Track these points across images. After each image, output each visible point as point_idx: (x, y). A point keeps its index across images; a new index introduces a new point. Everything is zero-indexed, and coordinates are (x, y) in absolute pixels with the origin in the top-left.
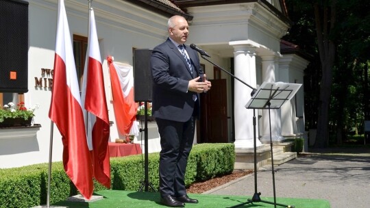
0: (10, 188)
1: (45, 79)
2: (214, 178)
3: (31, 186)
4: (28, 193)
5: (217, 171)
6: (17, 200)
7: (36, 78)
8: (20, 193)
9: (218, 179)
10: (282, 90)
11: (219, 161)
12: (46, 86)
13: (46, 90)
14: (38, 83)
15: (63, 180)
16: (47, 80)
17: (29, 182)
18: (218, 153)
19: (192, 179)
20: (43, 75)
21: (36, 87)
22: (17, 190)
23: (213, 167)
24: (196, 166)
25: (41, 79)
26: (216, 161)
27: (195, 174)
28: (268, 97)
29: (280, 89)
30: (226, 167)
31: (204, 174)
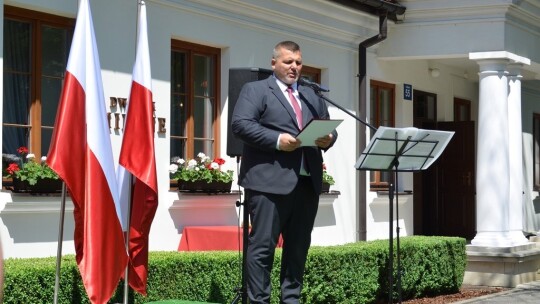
1: (117, 115)
2: (419, 297)
3: (44, 286)
4: (39, 296)
5: (424, 285)
8: (24, 295)
9: (425, 299)
10: (417, 142)
11: (428, 267)
12: (117, 128)
13: (117, 133)
16: (121, 117)
17: (41, 280)
18: (426, 253)
19: (369, 297)
20: (113, 107)
22: (17, 290)
23: (416, 278)
24: (377, 274)
25: (109, 114)
26: (422, 268)
27: (376, 287)
28: (394, 153)
29: (412, 139)
30: (444, 279)
31: (395, 289)
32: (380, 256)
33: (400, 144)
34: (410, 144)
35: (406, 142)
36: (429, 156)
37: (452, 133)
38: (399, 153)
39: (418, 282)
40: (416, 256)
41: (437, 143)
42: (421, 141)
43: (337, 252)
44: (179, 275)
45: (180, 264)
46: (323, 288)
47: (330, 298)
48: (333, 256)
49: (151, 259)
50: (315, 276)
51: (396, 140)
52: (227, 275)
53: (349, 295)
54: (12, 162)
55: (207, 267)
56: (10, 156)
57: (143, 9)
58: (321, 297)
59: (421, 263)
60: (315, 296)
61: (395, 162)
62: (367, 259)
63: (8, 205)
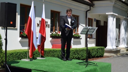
0: (19, 54)
2: (95, 58)
3: (26, 54)
4: (25, 56)
5: (96, 55)
6: (21, 57)
7: (37, 24)
8: (22, 56)
10: (91, 29)
11: (97, 52)
14: (38, 25)
15: (37, 53)
17: (25, 53)
18: (97, 50)
19: (86, 57)
20: (40, 22)
21: (37, 26)
22: (21, 55)
23: (95, 54)
25: (39, 24)
26: (96, 52)
28: (87, 31)
30: (100, 54)
31: (91, 56)
33: (88, 30)
34: (90, 30)
35: (89, 29)
36: (93, 32)
37: (97, 28)
38: (88, 31)
39: (95, 55)
40: (95, 50)
41: (95, 29)
43: (80, 49)
44: (50, 53)
45: (51, 51)
46: (77, 56)
47: (79, 57)
48: (79, 50)
50: (76, 53)
51: (87, 29)
53: (82, 57)
54: (22, 32)
55: (56, 51)
56: (21, 31)
57: (44, 5)
58: (77, 57)
59: (96, 51)
60: (76, 57)
61: (87, 33)
63: (20, 40)
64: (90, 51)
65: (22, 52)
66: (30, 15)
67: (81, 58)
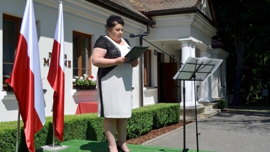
2: (166, 126)
4: (12, 142)
5: (168, 121)
8: (4, 142)
9: (168, 127)
11: (169, 115)
14: (46, 62)
17: (13, 134)
18: (168, 110)
19: (150, 128)
20: (50, 56)
23: (165, 119)
24: (152, 119)
25: (48, 59)
26: (167, 115)
27: (152, 124)
28: (193, 71)
29: (204, 63)
30: (174, 119)
31: (158, 124)
32: (153, 112)
33: (198, 66)
35: (201, 65)
37: (222, 60)
38: (196, 71)
39: (166, 121)
40: (165, 111)
41: (214, 65)
42: (207, 65)
43: (139, 112)
44: (78, 126)
45: (78, 121)
46: (134, 126)
47: (137, 130)
48: (137, 113)
49: (66, 120)
50: (131, 122)
51: (196, 64)
52: (98, 124)
53: (143, 128)
55: (89, 123)
58: (133, 129)
59: (167, 114)
60: (131, 129)
61: (194, 75)
62: (149, 114)
63: (5, 97)
64: (156, 113)
65: (3, 132)
66: (22, 32)
67: (140, 130)
